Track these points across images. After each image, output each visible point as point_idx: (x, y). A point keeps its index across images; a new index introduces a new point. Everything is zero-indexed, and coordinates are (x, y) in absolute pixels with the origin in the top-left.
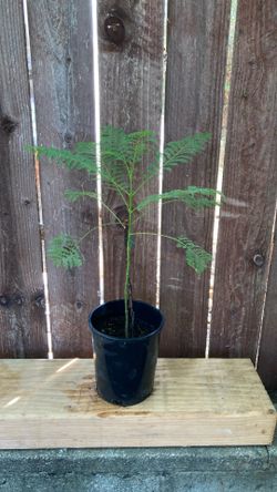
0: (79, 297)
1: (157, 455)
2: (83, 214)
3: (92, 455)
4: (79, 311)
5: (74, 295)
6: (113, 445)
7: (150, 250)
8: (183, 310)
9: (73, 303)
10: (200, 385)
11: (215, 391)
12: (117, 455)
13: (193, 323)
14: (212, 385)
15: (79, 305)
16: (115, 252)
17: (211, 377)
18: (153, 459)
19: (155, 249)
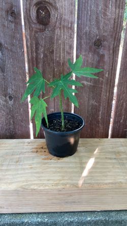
0: (10, 91)
1: (75, 219)
2: (7, 12)
3: (17, 220)
4: (11, 103)
5: (6, 89)
6: (36, 211)
7: (67, 47)
8: (93, 102)
9: (6, 96)
10: (111, 159)
11: (123, 164)
12: (39, 220)
13: (100, 113)
14: (121, 159)
15: (11, 98)
16: (37, 49)
17: (119, 152)
18: (72, 222)
19: (71, 47)
